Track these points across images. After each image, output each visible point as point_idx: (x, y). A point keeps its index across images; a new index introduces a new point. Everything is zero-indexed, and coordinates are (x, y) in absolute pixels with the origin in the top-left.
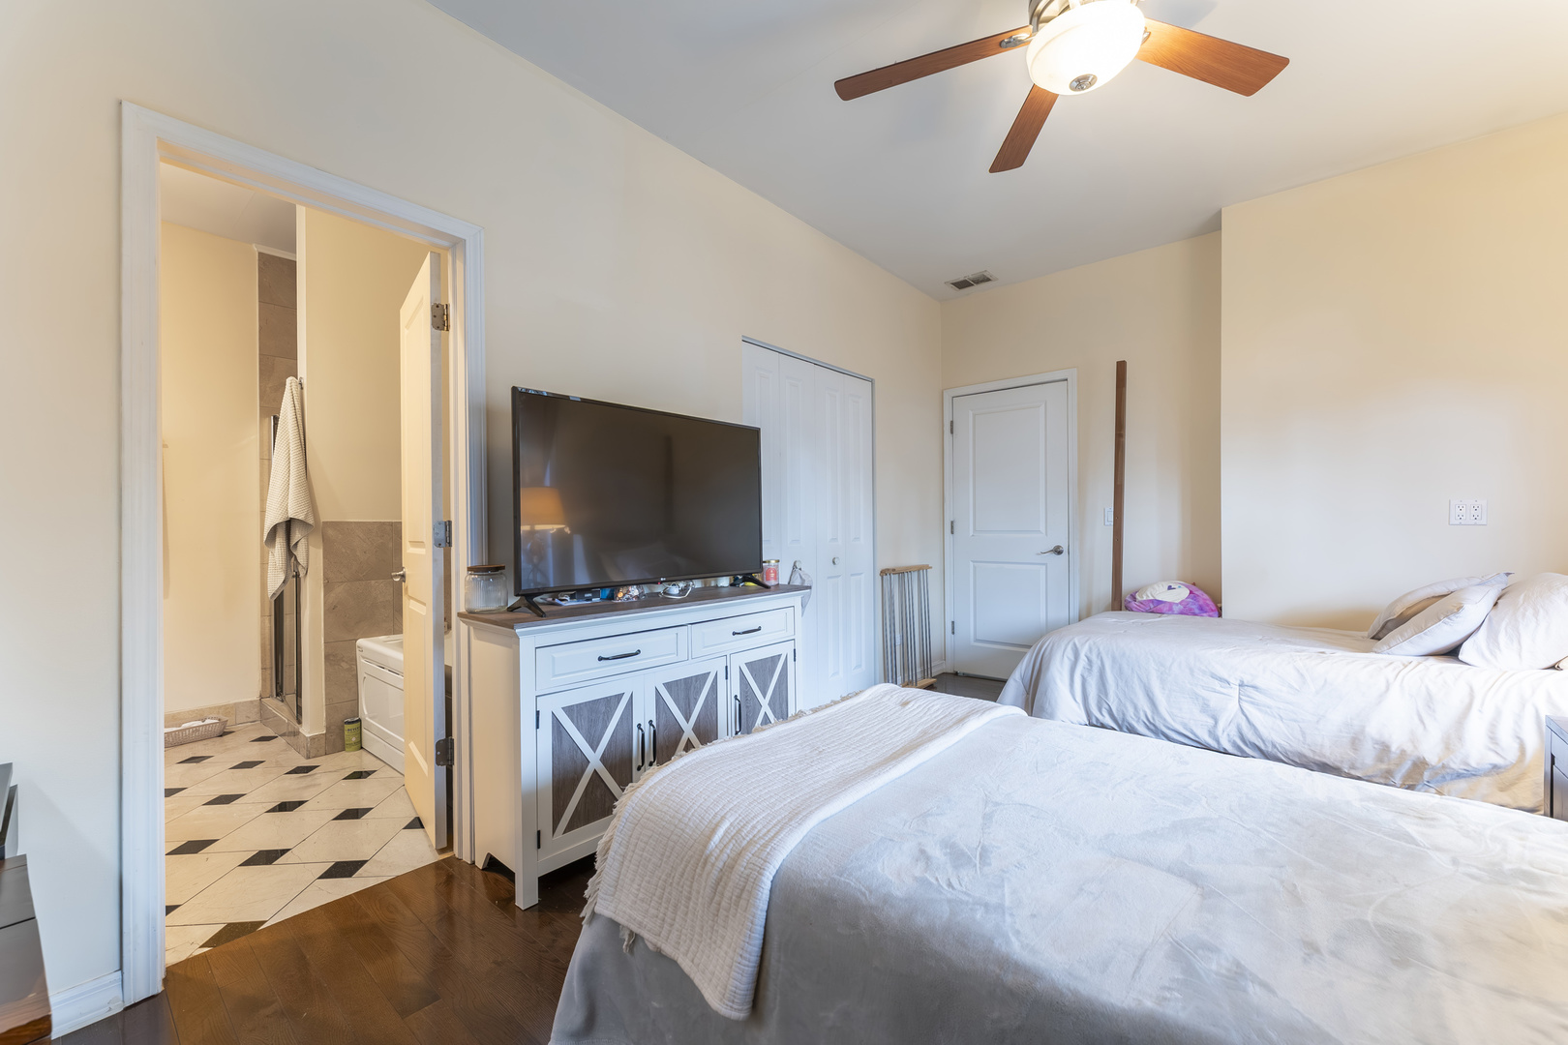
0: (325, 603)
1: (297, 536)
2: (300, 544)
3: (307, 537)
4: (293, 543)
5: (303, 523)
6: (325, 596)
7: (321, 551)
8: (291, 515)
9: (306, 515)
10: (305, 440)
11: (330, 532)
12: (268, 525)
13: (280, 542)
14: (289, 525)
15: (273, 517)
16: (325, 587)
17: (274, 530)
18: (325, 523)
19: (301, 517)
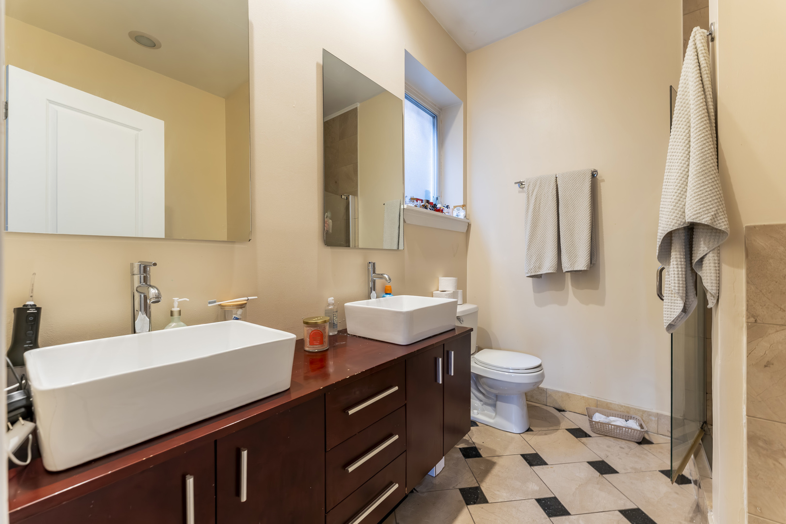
0: (749, 354)
1: (702, 248)
2: (706, 261)
3: (718, 250)
4: (696, 258)
5: (712, 230)
6: (749, 343)
7: (743, 272)
8: (690, 218)
9: (715, 217)
10: (716, 119)
11: (760, 242)
12: (661, 233)
13: (677, 257)
14: (691, 231)
15: (667, 222)
16: (749, 328)
17: (669, 238)
18: (750, 229)
19: (705, 220)
